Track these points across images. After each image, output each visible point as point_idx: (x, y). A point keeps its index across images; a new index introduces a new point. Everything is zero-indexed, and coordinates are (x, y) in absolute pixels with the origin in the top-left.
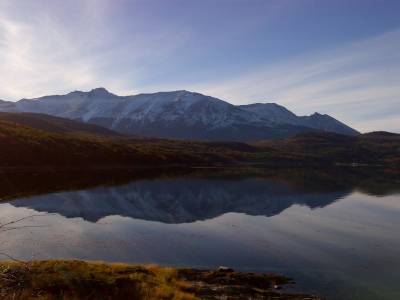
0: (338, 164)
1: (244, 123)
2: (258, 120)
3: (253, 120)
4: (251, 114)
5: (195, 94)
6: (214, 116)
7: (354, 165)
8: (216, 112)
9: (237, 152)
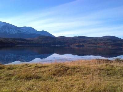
0: (52, 45)
1: (21, 33)
2: (25, 32)
3: (24, 32)
4: (23, 30)
5: (4, 22)
6: (10, 30)
7: (57, 45)
8: (11, 29)
9: (23, 42)
